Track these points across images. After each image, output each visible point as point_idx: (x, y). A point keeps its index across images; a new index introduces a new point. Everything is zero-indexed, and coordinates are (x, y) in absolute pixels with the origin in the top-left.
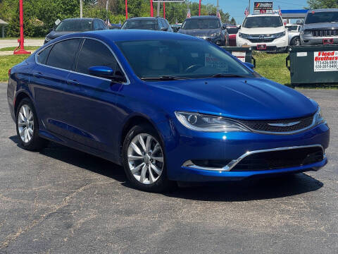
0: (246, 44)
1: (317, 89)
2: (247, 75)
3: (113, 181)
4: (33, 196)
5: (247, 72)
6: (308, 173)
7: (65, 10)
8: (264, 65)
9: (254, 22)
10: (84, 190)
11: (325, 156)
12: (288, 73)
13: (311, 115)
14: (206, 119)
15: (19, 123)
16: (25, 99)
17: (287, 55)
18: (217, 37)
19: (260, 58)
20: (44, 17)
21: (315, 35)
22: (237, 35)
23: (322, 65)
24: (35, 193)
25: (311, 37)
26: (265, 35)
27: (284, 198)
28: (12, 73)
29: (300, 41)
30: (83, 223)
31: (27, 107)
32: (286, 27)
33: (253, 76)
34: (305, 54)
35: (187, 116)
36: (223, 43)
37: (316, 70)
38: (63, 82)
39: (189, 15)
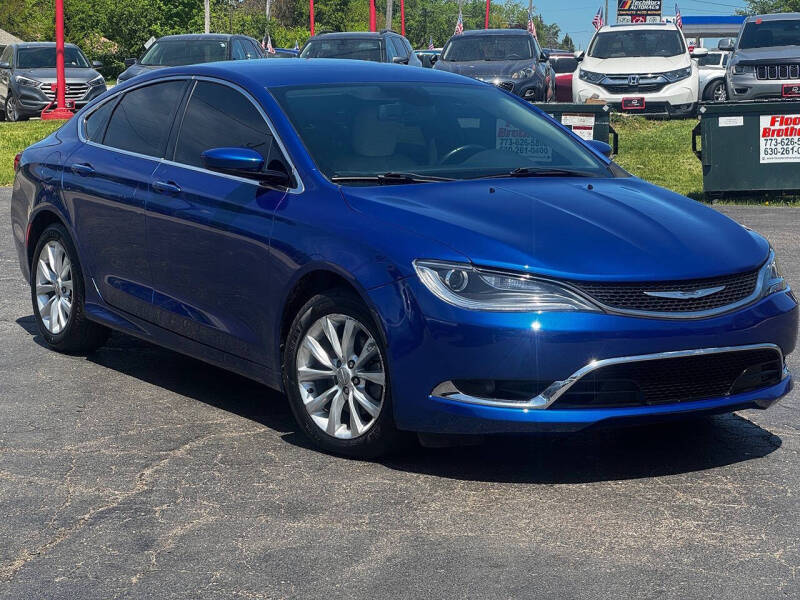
0: (596, 97)
1: (767, 206)
2: (594, 171)
3: (262, 429)
4: (62, 467)
5: (593, 164)
6: (744, 414)
7: (169, 17)
8: (639, 147)
9: (617, 45)
10: (189, 452)
11: (785, 373)
12: (697, 167)
13: (753, 271)
14: (491, 280)
15: (39, 284)
16: (53, 228)
17: (694, 123)
18: (526, 80)
19: (629, 130)
20: (119, 32)
21: (762, 76)
22: (576, 74)
23: (779, 146)
24: (68, 458)
25: (752, 80)
26: (643, 76)
27: (683, 477)
28: (22, 164)
29: (726, 89)
30: (183, 537)
31: (59, 248)
32: (693, 56)
33: (608, 173)
34: (738, 121)
35: (442, 272)
36: (540, 94)
37: (765, 159)
38: (144, 186)
39: (459, 29)
